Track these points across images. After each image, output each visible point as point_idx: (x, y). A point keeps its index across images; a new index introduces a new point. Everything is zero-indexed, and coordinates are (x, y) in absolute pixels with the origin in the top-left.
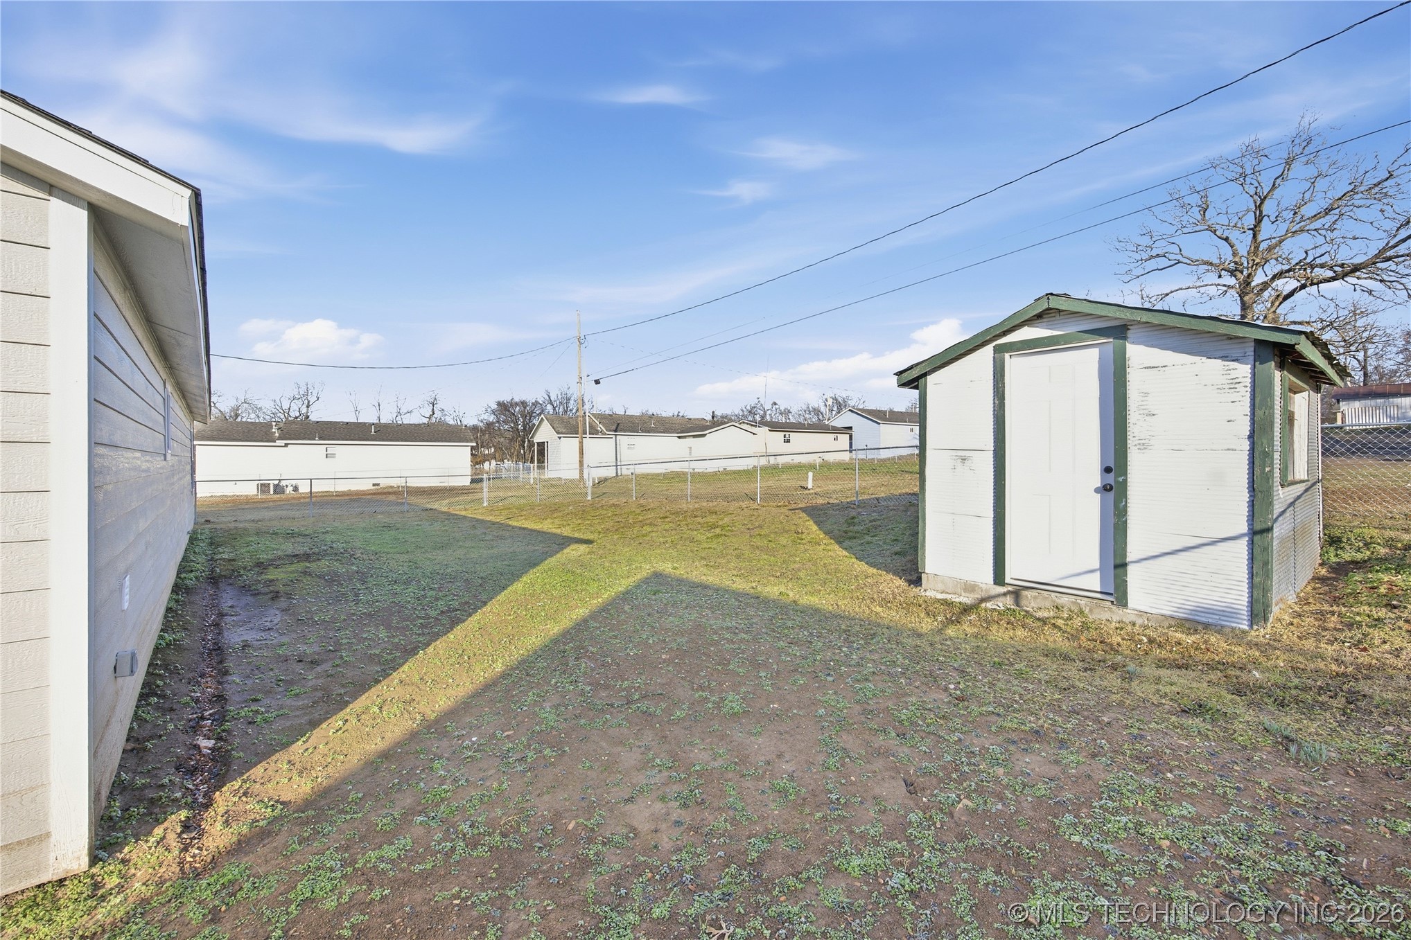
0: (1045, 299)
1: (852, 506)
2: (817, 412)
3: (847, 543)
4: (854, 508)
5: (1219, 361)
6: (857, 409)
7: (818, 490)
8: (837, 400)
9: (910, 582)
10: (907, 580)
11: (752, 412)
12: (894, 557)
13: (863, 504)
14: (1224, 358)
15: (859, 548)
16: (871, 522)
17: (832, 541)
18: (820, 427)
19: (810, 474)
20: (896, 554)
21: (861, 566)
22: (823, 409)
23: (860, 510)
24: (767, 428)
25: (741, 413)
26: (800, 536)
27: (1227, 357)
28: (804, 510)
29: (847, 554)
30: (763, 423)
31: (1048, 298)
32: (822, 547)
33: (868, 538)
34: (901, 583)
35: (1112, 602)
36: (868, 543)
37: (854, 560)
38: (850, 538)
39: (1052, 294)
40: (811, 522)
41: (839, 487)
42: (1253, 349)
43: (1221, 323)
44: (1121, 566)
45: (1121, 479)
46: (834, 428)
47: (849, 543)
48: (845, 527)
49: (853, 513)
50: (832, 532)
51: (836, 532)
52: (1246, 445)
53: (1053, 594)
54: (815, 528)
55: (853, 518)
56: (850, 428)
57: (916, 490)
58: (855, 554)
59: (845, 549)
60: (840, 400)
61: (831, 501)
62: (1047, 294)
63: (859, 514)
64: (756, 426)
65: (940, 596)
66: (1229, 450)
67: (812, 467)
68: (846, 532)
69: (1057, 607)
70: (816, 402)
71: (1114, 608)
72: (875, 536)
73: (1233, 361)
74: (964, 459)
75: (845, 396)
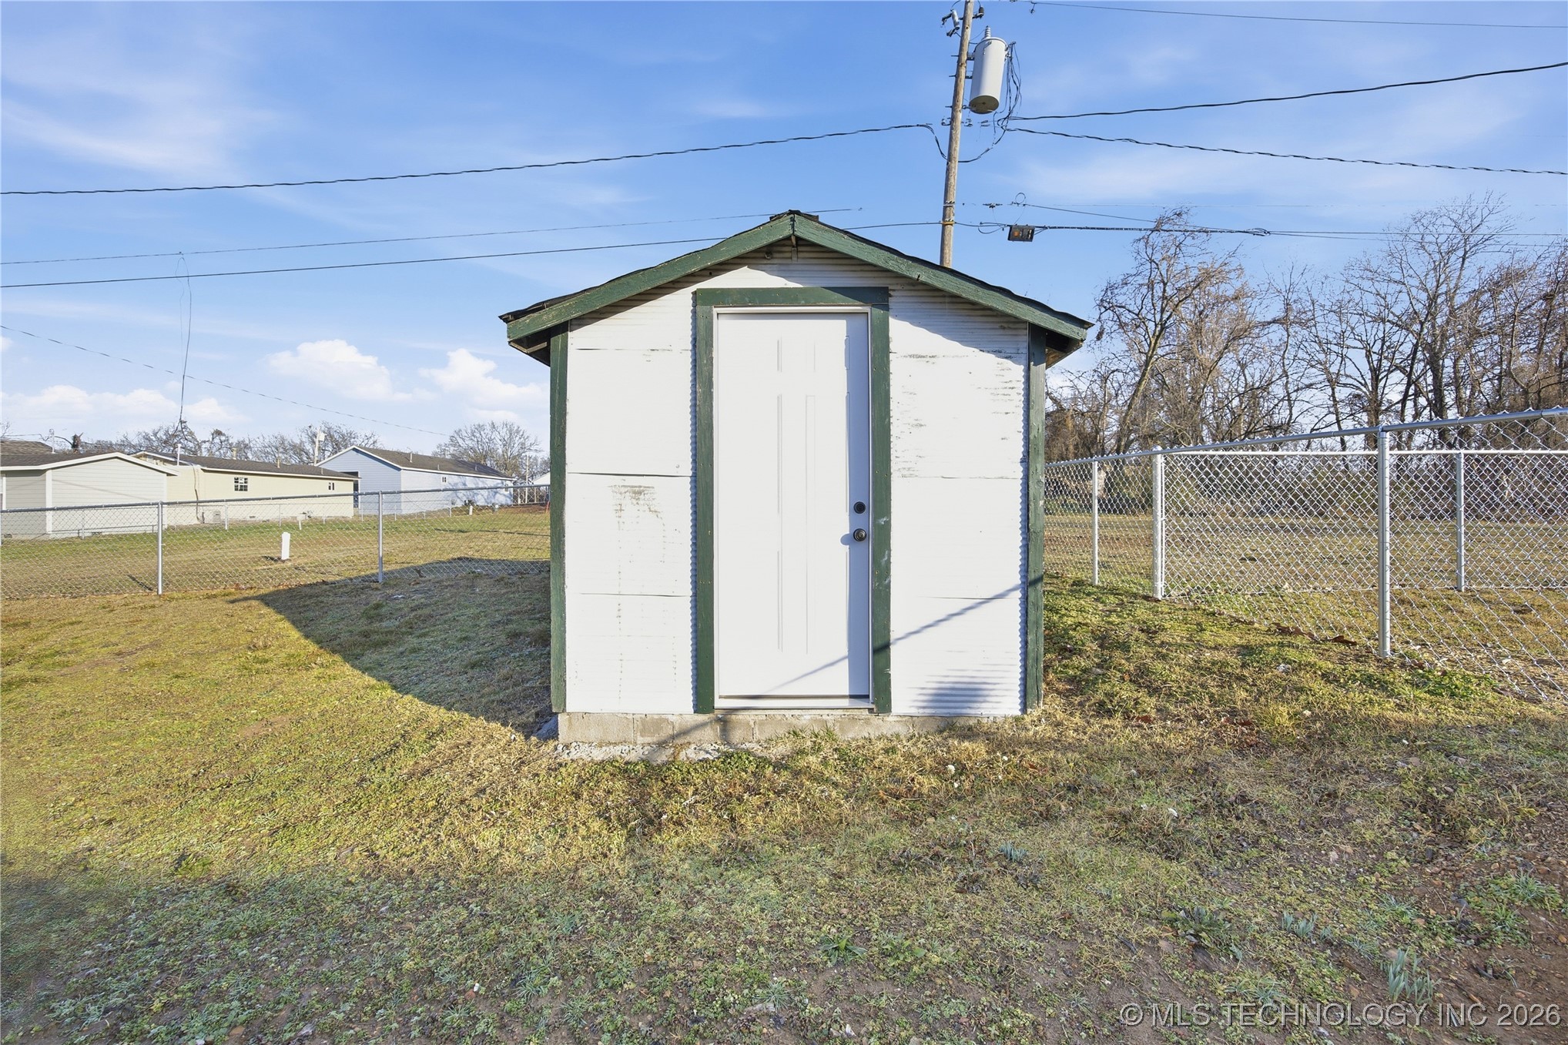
0: (787, 220)
1: (375, 585)
2: (298, 450)
3: (370, 657)
4: (377, 589)
5: (992, 356)
6: (365, 448)
7: (301, 561)
8: (332, 437)
9: (527, 730)
10: (518, 727)
11: (170, 440)
12: (471, 672)
13: (391, 580)
14: (998, 352)
15: (397, 663)
16: (413, 610)
17: (337, 658)
18: (305, 470)
19: (286, 537)
20: (473, 666)
21: (409, 706)
22: (308, 447)
23: (390, 591)
24: (198, 467)
25: (145, 443)
26: (260, 653)
27: (1000, 352)
28: (267, 600)
29: (373, 681)
30: (192, 458)
31: (793, 220)
32: (316, 672)
33: (412, 641)
34: (504, 733)
35: (871, 710)
36: (414, 651)
37: (389, 693)
38: (377, 645)
39: (798, 213)
40: (287, 625)
41: (341, 556)
42: (1026, 345)
43: (1009, 300)
44: (882, 649)
45: (882, 521)
46: (328, 472)
47: (375, 656)
48: (362, 625)
49: (376, 598)
50: (336, 637)
51: (344, 637)
52: (1019, 472)
53: (788, 713)
54: (295, 634)
55: (378, 606)
56: (355, 474)
57: (545, 555)
58: (390, 679)
59: (365, 670)
60: (336, 436)
61: (331, 579)
62: (791, 212)
63: (389, 598)
64: (175, 463)
65: (599, 755)
66: (1002, 478)
67: (290, 526)
68: (366, 634)
69: (795, 733)
70: (295, 437)
71: (872, 717)
72: (424, 635)
73: (1006, 358)
74: (638, 492)
75: (345, 432)
